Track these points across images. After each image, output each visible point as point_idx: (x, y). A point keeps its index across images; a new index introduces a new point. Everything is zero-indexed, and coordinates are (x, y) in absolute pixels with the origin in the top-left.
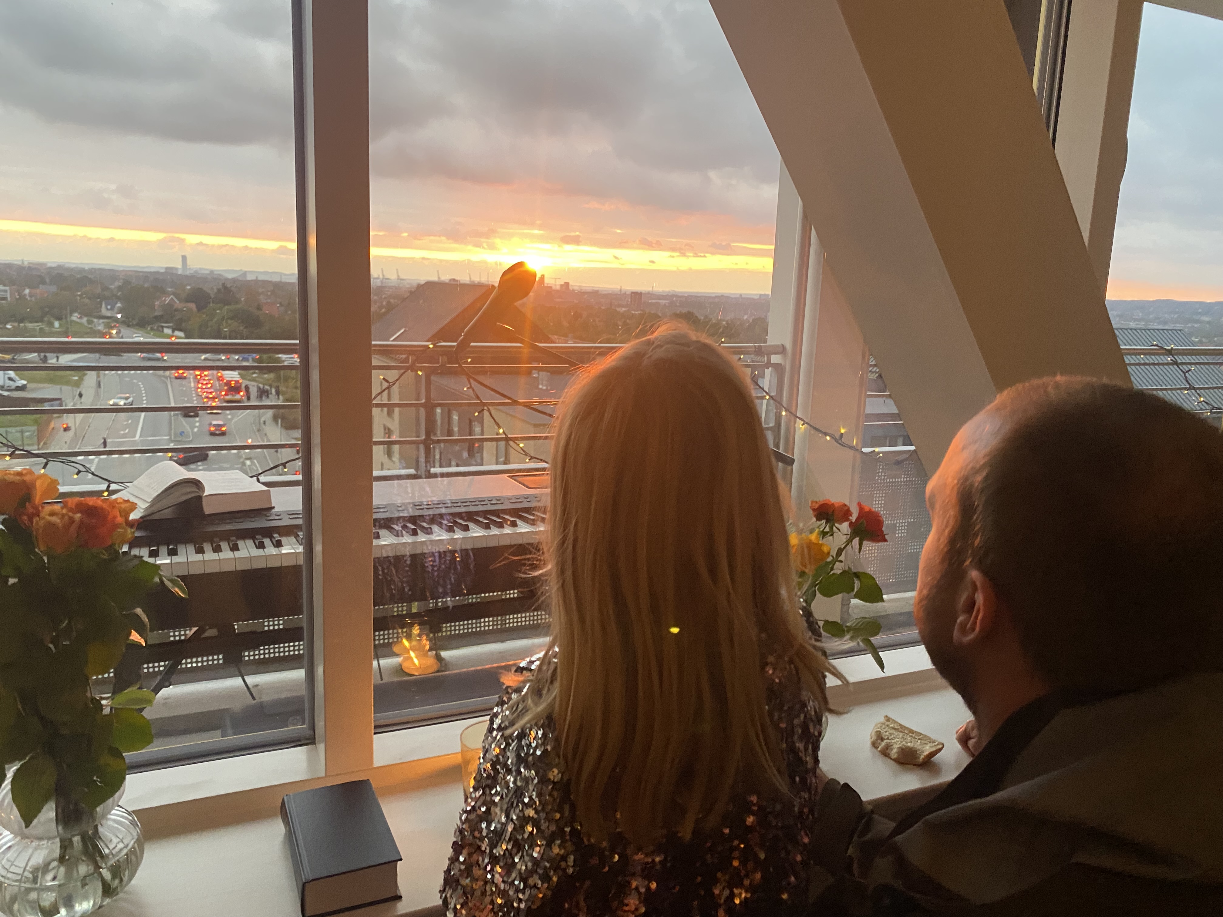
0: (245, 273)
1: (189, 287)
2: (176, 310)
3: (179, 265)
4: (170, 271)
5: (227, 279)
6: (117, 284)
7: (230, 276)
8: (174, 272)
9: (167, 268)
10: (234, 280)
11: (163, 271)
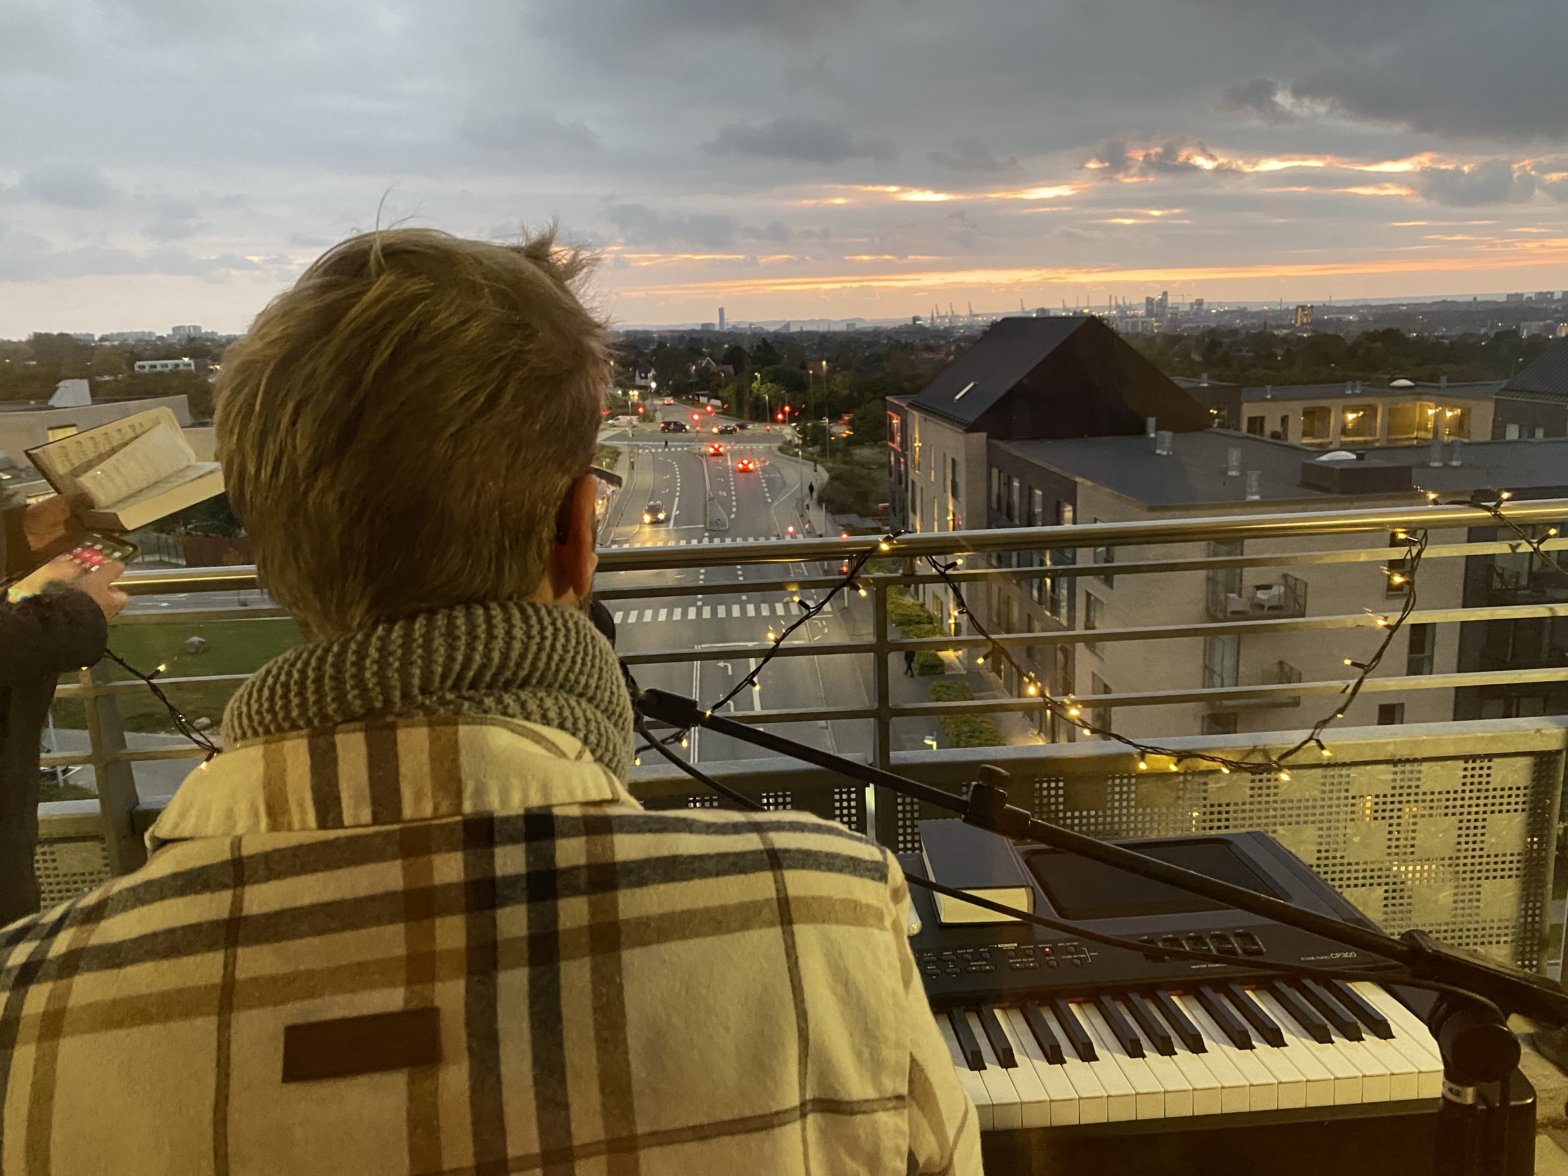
0: (788, 325)
1: (726, 346)
2: (713, 374)
3: (716, 320)
4: (706, 329)
5: (768, 333)
6: (652, 347)
7: (772, 329)
8: (711, 329)
9: (703, 325)
10: (776, 334)
11: (698, 328)
